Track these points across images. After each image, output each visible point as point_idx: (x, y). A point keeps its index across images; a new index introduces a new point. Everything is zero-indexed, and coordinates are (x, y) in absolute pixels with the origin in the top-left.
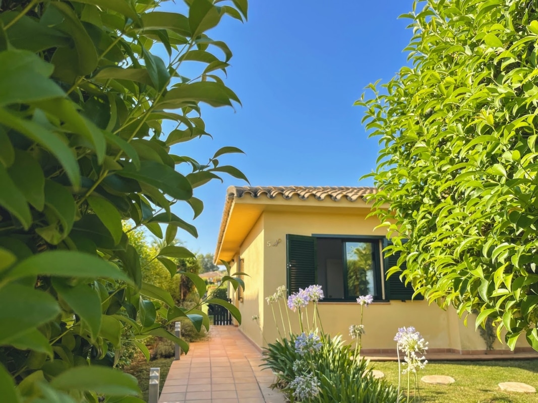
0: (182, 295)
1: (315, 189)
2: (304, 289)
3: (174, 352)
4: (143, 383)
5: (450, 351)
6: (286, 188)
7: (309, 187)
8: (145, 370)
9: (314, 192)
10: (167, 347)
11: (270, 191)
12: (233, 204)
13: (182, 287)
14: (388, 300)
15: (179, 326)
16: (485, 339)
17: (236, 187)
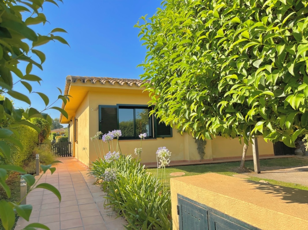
0: (40, 141)
1: (119, 79)
2: (111, 132)
3: (36, 171)
4: (17, 188)
5: (184, 161)
6: (102, 78)
7: (115, 78)
8: (18, 182)
9: (118, 81)
10: (31, 169)
11: (92, 80)
12: (70, 87)
13: (40, 136)
14: (155, 137)
15: (39, 156)
16: (200, 155)
17: (71, 76)
